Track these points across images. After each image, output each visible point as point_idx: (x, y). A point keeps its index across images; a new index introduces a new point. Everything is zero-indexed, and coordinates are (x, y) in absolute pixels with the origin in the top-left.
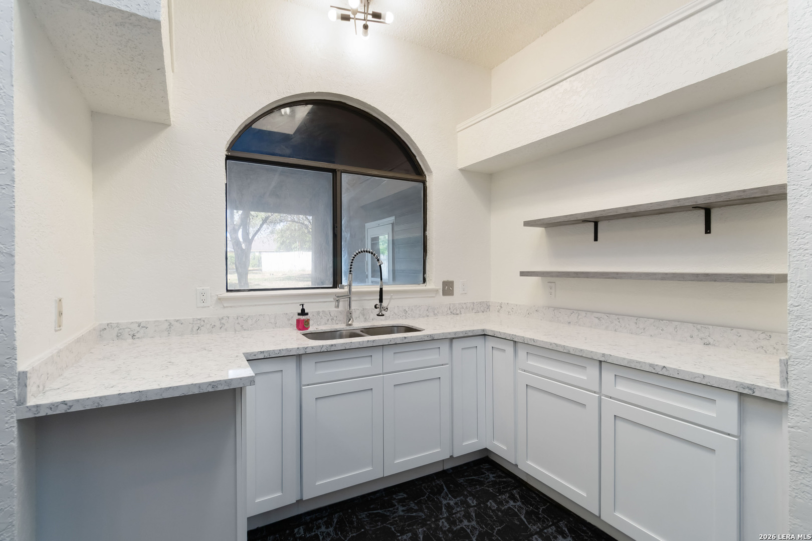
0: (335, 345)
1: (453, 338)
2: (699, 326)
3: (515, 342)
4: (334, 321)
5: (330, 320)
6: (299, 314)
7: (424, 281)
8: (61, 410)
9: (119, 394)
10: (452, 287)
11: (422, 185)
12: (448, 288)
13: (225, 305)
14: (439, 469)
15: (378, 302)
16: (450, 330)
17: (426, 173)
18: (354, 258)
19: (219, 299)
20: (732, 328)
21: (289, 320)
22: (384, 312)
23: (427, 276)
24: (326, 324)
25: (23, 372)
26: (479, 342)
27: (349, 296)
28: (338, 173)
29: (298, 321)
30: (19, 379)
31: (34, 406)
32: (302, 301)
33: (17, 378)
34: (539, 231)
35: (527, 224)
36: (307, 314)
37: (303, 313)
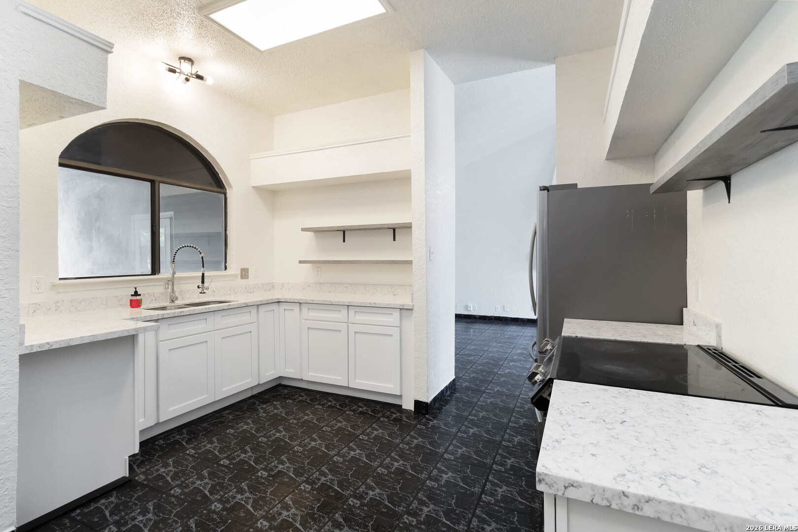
0: (183, 311)
1: (259, 305)
2: (391, 286)
3: (300, 303)
4: (157, 301)
5: (154, 300)
6: (132, 295)
7: (226, 268)
8: (46, 348)
9: (81, 337)
10: (248, 272)
11: (223, 196)
12: (244, 273)
13: (59, 291)
14: (249, 395)
15: (200, 284)
16: (256, 300)
17: (226, 187)
18: (177, 251)
19: (54, 286)
20: (403, 286)
21: (119, 301)
22: (205, 291)
23: (227, 264)
24: (150, 303)
25: (23, 325)
26: (275, 307)
27: (171, 281)
28: (157, 184)
29: (131, 301)
30: (20, 329)
31: (30, 346)
32: (135, 286)
33: (19, 328)
34: (311, 234)
35: (303, 230)
36: (140, 295)
37: (136, 294)
